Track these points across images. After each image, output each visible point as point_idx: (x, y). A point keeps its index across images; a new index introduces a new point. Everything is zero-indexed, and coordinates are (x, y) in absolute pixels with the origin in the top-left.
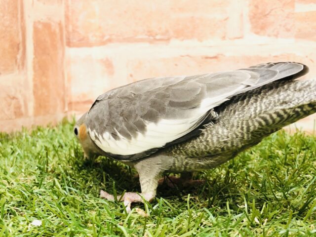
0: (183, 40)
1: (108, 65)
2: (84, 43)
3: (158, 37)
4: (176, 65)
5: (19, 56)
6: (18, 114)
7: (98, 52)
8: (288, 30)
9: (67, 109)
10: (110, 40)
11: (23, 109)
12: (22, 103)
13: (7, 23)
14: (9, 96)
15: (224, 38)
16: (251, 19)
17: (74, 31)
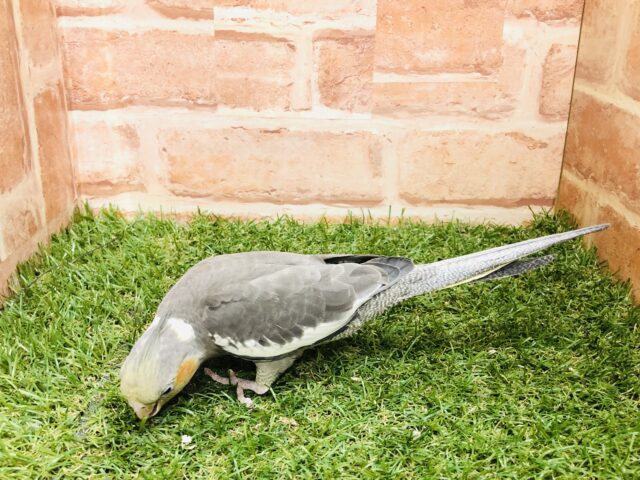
0: (234, 107)
1: (130, 134)
2: (91, 104)
3: (200, 101)
4: (226, 139)
5: (25, 156)
6: (33, 230)
7: (114, 117)
8: (364, 104)
9: (76, 196)
10: (131, 102)
11: (36, 222)
12: (34, 214)
13: (9, 117)
14: (22, 213)
15: (287, 108)
16: (320, 87)
17: (75, 87)
